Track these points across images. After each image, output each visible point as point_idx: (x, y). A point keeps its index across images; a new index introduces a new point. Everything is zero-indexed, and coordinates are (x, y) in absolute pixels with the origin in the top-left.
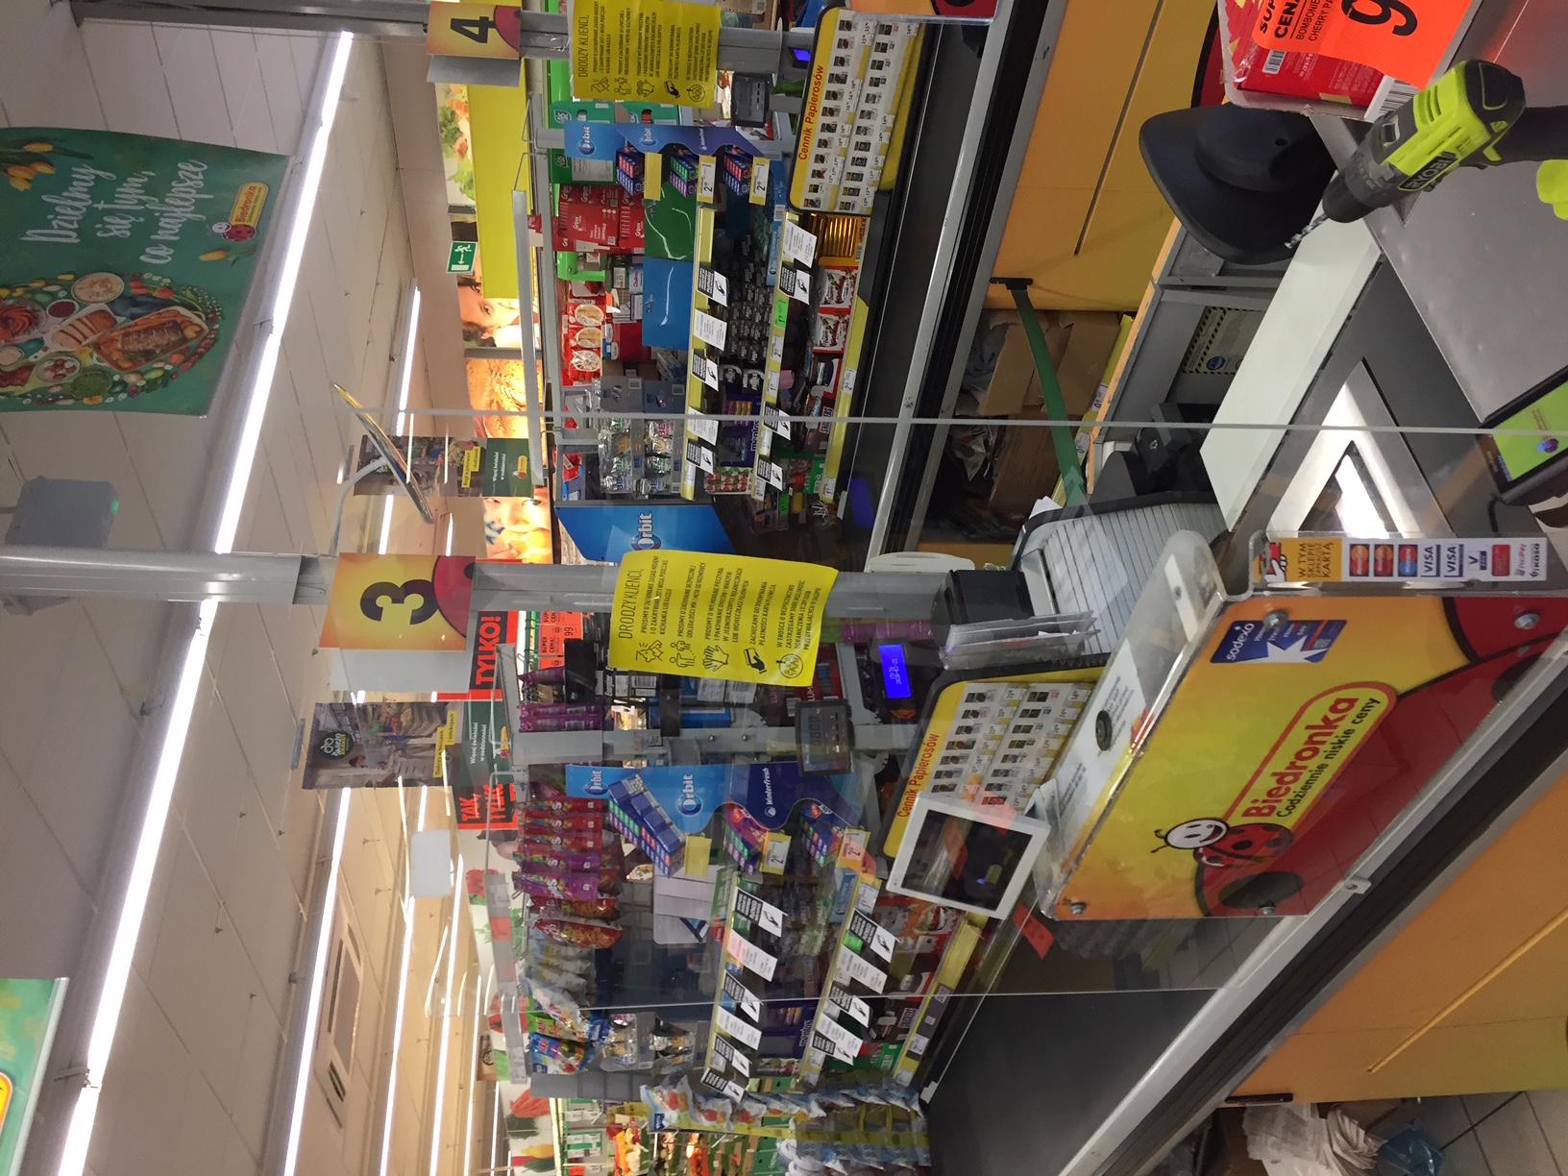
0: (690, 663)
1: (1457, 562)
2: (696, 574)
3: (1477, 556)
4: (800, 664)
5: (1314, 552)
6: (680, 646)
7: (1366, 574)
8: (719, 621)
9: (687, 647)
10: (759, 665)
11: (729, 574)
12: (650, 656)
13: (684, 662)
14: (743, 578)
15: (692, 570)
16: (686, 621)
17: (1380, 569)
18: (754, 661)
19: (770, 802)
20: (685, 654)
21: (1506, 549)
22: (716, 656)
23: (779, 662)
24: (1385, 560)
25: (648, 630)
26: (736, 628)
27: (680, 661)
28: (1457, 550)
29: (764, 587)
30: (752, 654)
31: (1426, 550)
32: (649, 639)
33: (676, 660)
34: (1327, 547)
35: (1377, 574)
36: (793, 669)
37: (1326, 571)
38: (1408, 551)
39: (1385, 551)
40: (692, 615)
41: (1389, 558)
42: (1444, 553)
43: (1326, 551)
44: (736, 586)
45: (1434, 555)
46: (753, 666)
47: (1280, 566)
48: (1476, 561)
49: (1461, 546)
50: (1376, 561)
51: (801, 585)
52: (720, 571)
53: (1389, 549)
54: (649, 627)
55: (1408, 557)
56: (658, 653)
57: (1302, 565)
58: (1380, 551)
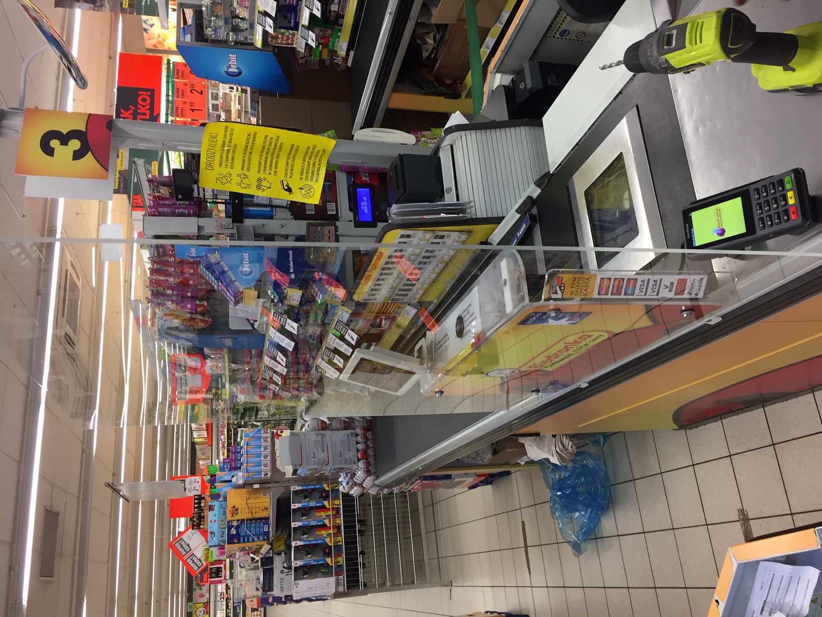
0: (249, 186)
1: (657, 288)
2: (252, 137)
3: (669, 285)
4: (312, 190)
5: (580, 282)
6: (242, 176)
7: (607, 294)
8: (266, 163)
9: (246, 177)
10: (289, 190)
11: (272, 138)
12: (224, 181)
13: (245, 186)
14: (280, 141)
15: (249, 135)
16: (246, 162)
17: (615, 291)
18: (286, 188)
19: (292, 271)
20: (245, 181)
21: (685, 281)
22: (264, 183)
23: (301, 189)
24: (618, 287)
25: (223, 165)
26: (276, 168)
27: (242, 185)
28: (658, 282)
29: (292, 146)
30: (285, 183)
31: (642, 281)
32: (224, 171)
33: (240, 185)
34: (588, 279)
35: (612, 294)
36: (308, 193)
37: (585, 292)
38: (632, 281)
39: (620, 281)
40: (250, 159)
41: (621, 285)
42: (651, 283)
43: (587, 281)
44: (276, 145)
45: (645, 285)
46: (286, 190)
47: (560, 289)
48: (667, 287)
49: (661, 280)
50: (613, 287)
51: (314, 147)
52: (266, 136)
53: (622, 281)
54: (224, 163)
55: (631, 285)
56: (229, 180)
57: (573, 289)
58: (617, 282)
